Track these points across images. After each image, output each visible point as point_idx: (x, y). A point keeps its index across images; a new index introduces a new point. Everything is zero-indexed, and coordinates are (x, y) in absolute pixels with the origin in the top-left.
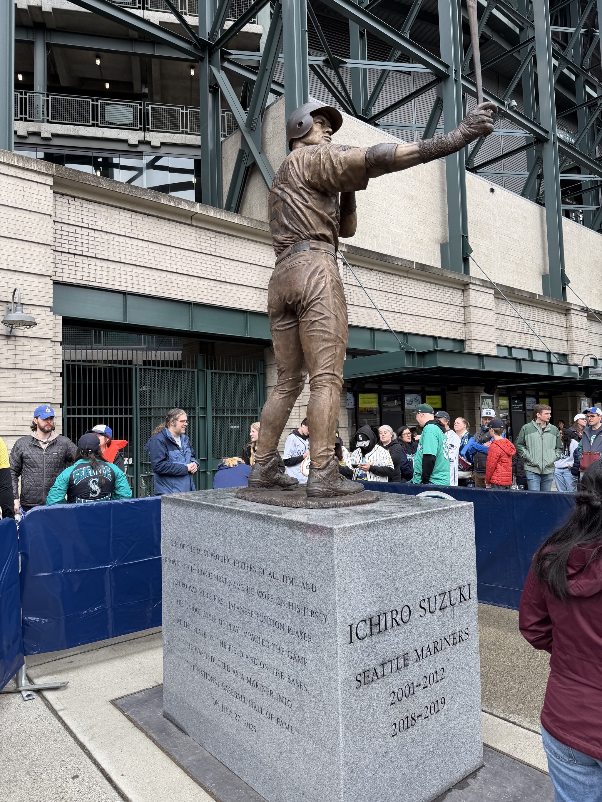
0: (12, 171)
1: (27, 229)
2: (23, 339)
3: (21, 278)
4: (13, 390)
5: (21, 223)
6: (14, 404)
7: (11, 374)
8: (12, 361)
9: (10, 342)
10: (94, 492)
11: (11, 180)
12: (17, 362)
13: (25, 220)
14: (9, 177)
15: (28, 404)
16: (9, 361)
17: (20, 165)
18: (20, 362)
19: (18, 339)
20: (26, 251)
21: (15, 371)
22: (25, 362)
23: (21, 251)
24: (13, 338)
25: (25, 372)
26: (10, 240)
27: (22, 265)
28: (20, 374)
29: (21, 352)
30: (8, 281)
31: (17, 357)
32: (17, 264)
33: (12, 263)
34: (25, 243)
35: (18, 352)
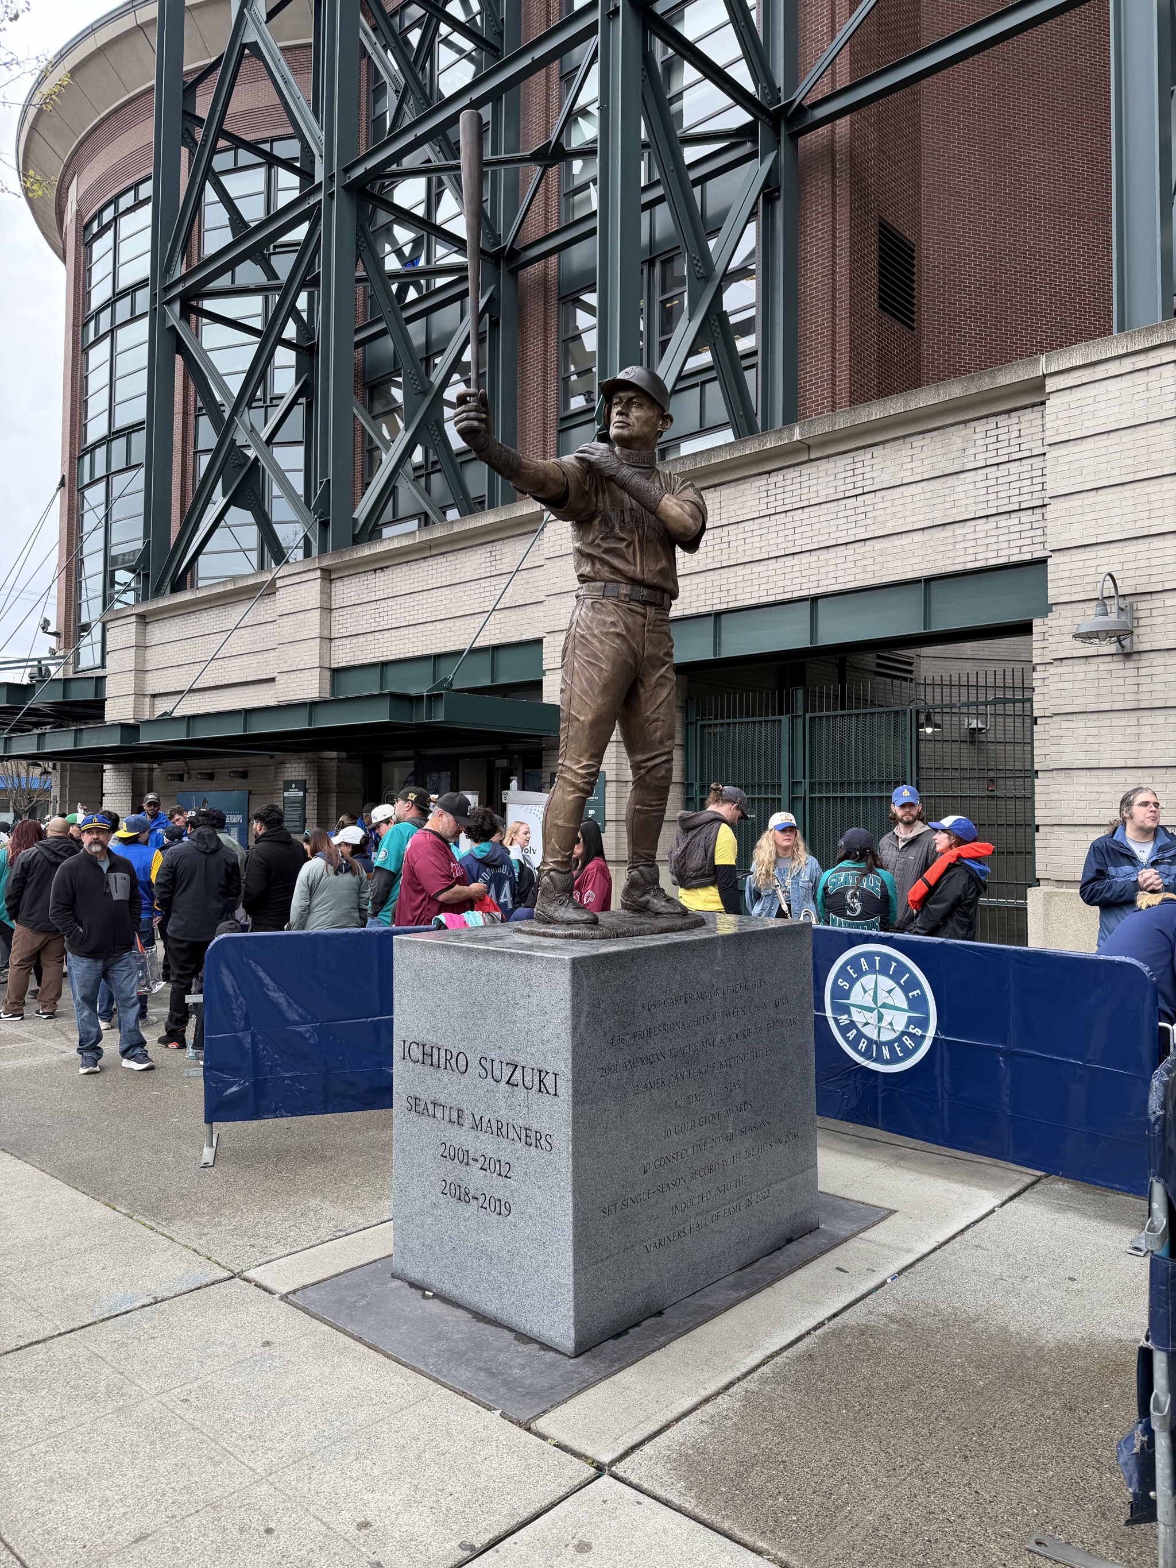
0: (1127, 365)
1: (1154, 457)
2: (1152, 655)
3: (1145, 547)
4: (1135, 746)
5: (1144, 450)
6: (1140, 771)
7: (1130, 719)
8: (1132, 697)
9: (1130, 664)
10: (853, 910)
11: (1126, 381)
12: (1141, 697)
13: (1153, 440)
14: (1124, 378)
15: (1164, 770)
16: (1128, 697)
17: (1137, 348)
18: (1147, 696)
19: (1144, 656)
20: (1153, 498)
21: (1139, 714)
22: (1155, 695)
23: (1145, 498)
24: (1135, 657)
25: (1158, 712)
26: (1126, 487)
27: (1147, 523)
28: (1147, 718)
29: (1148, 680)
30: (1123, 558)
31: (1142, 688)
32: (1139, 524)
33: (1131, 525)
34: (1153, 482)
35: (1142, 680)
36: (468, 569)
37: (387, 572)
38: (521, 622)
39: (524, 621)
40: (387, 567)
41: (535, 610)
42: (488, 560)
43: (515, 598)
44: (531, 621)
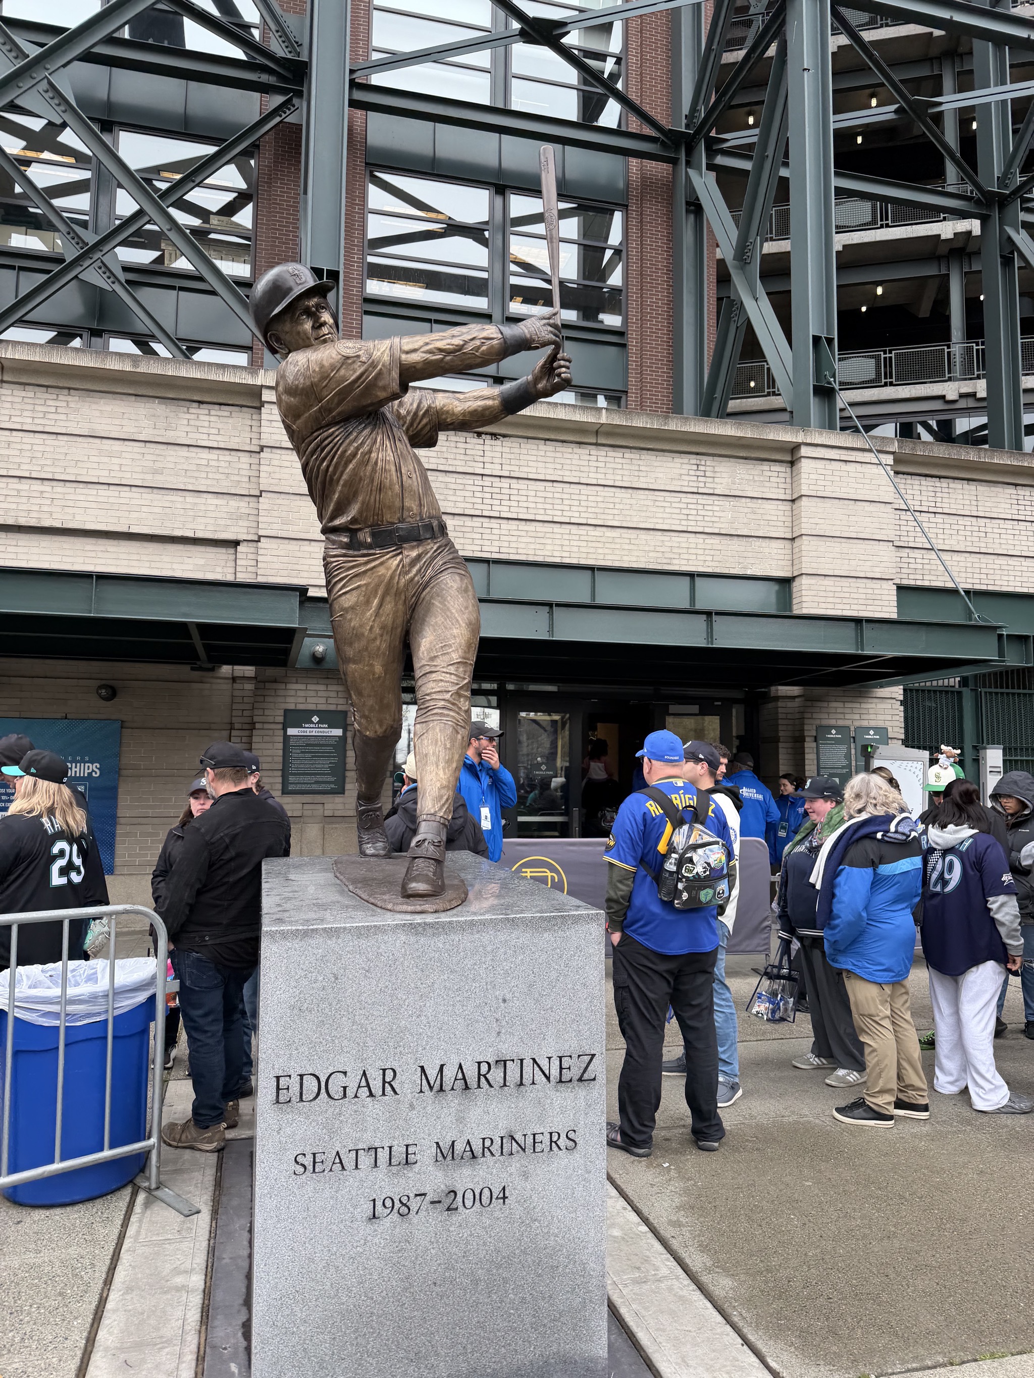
36: (661, 475)
37: (507, 442)
38: (745, 554)
39: (750, 555)
40: (504, 436)
41: (764, 544)
42: (692, 473)
43: (736, 525)
44: (760, 555)
